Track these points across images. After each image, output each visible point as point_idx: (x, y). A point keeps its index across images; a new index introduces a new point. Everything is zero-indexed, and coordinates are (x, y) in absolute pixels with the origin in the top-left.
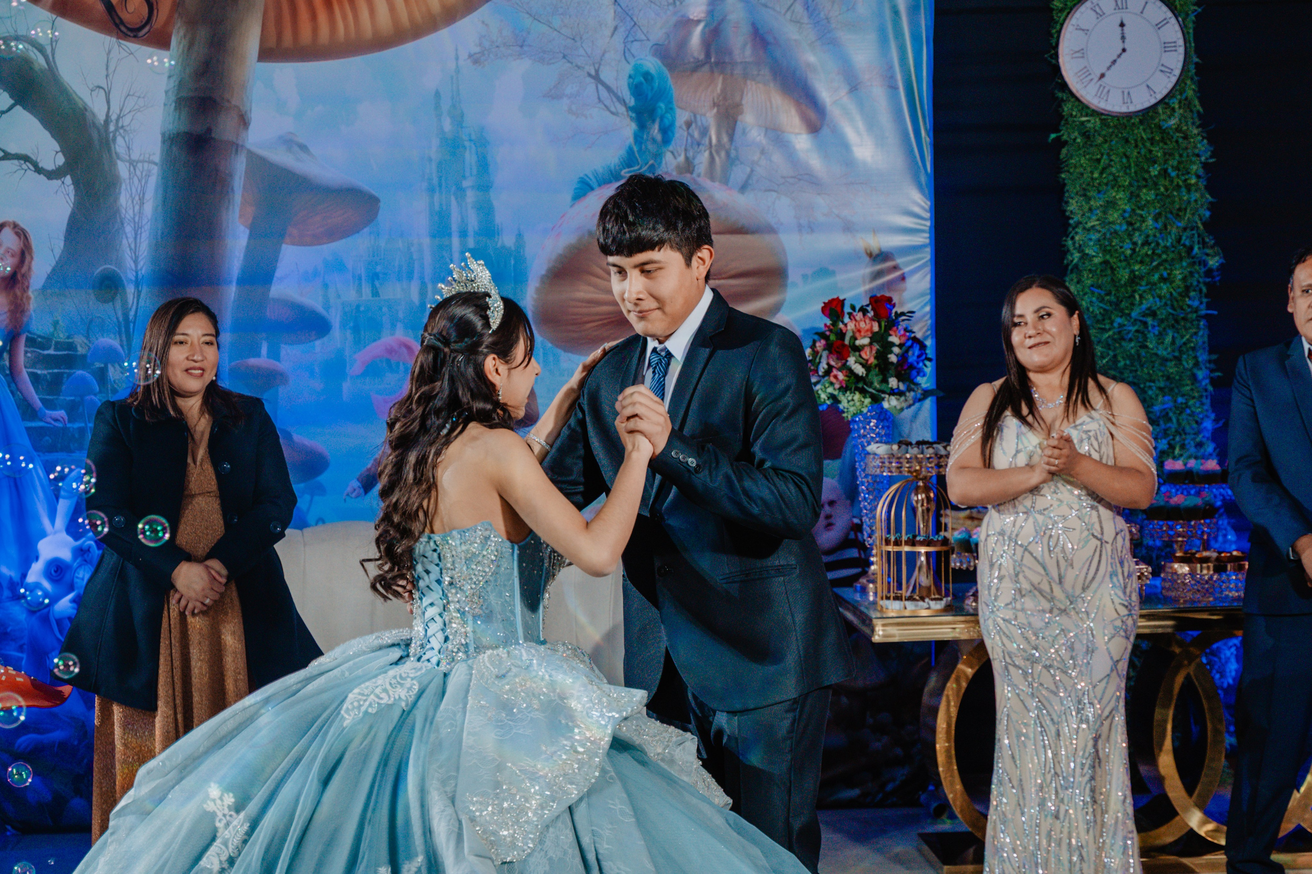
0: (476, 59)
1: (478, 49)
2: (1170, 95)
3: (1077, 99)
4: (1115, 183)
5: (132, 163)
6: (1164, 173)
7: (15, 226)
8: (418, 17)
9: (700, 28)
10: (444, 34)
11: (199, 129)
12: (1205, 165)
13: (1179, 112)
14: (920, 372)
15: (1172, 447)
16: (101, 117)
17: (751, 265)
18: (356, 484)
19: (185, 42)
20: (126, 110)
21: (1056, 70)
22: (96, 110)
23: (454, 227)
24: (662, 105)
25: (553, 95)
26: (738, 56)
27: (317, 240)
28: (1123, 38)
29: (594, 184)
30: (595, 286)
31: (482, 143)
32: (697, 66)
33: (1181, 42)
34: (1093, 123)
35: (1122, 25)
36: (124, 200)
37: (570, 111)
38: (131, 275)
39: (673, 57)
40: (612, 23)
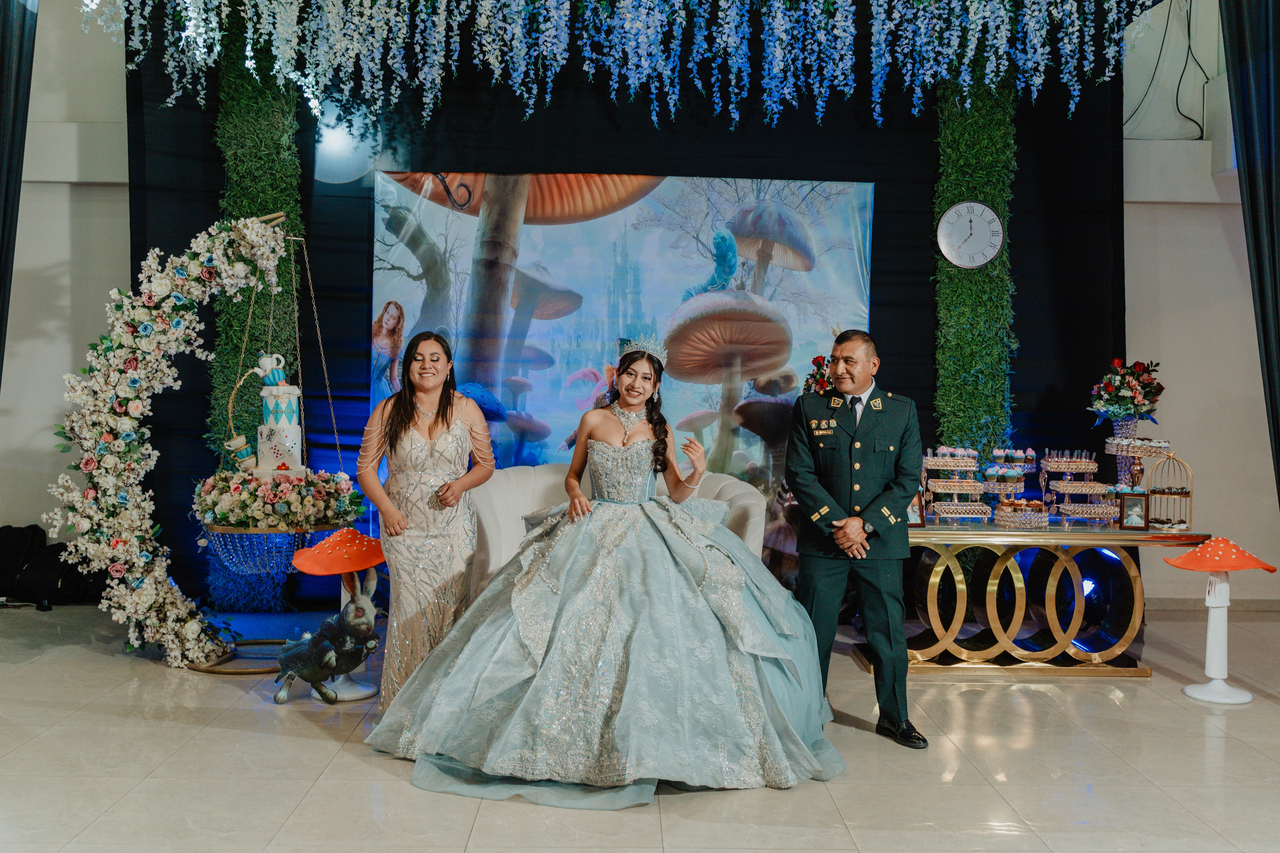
0: (635, 227)
1: (635, 222)
2: (995, 258)
3: (946, 259)
4: (964, 303)
5: (457, 274)
6: (990, 299)
7: (396, 304)
8: (606, 204)
9: (751, 215)
10: (619, 214)
11: (492, 258)
12: (1012, 296)
13: (999, 267)
15: (989, 442)
16: (442, 249)
17: (772, 339)
18: (565, 444)
19: (486, 213)
20: (455, 246)
21: (935, 244)
22: (440, 246)
23: (621, 313)
25: (674, 246)
26: (769, 232)
27: (549, 317)
28: (971, 228)
29: (694, 294)
30: (692, 346)
31: (637, 270)
32: (749, 235)
33: (1001, 231)
34: (954, 271)
35: (971, 221)
36: (452, 292)
37: (683, 255)
38: (454, 331)
39: (737, 229)
40: (706, 211)
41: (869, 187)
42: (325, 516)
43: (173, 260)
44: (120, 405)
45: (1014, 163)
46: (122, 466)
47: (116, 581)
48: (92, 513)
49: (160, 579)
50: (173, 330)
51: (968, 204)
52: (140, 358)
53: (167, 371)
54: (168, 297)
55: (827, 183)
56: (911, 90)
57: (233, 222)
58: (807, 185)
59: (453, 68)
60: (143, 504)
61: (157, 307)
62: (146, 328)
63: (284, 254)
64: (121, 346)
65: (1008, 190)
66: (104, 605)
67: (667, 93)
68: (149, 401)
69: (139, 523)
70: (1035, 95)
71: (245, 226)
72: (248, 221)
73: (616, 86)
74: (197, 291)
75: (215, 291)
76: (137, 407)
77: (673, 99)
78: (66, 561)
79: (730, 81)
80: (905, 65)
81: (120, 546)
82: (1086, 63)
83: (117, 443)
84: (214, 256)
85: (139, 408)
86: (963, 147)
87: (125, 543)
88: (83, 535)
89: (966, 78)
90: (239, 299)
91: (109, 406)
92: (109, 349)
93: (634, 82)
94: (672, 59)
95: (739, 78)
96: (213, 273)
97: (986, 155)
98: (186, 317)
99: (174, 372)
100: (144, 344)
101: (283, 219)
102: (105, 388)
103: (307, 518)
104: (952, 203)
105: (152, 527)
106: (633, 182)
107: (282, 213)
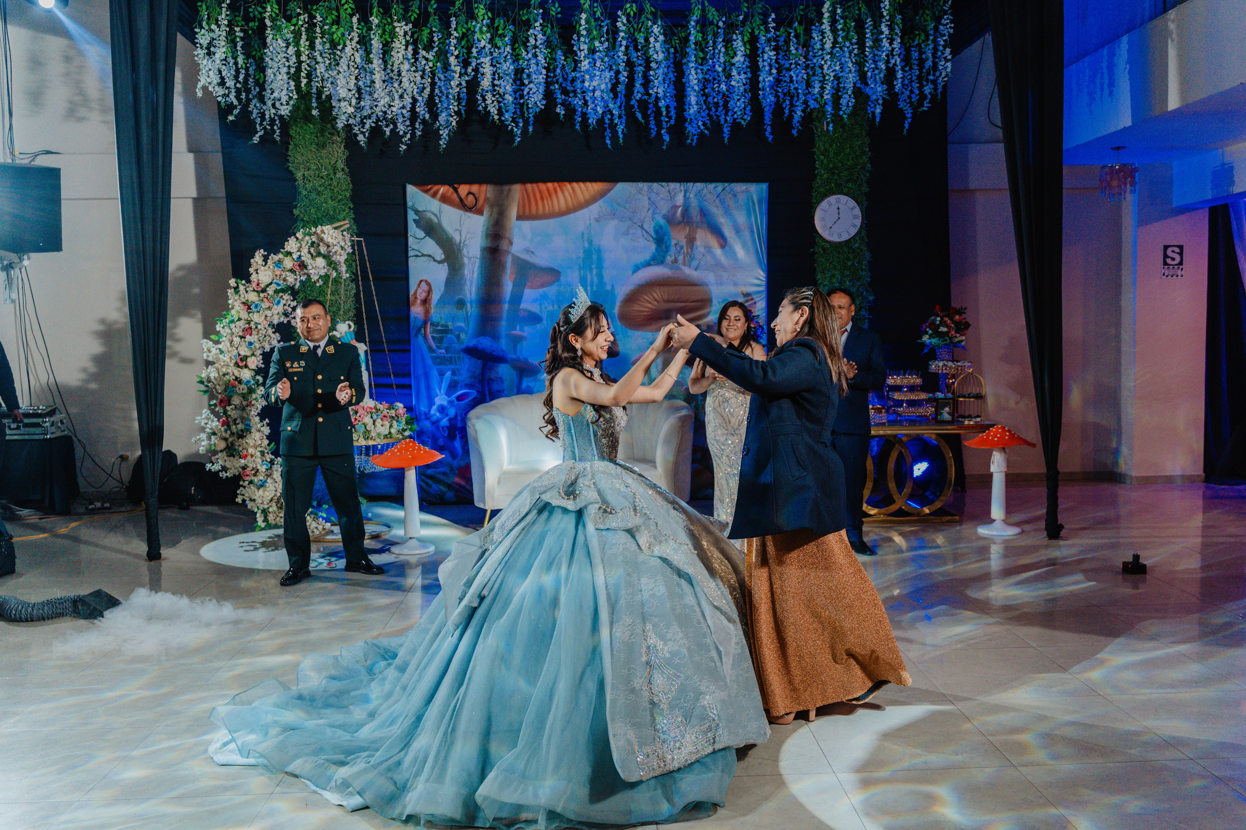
0: (597, 220)
1: (597, 216)
2: (856, 235)
3: (821, 236)
4: (835, 268)
5: (470, 258)
6: (853, 264)
7: (426, 281)
9: (680, 209)
10: (585, 210)
11: (494, 246)
12: (869, 262)
13: (859, 241)
14: (761, 338)
17: (699, 298)
19: (489, 213)
20: (467, 238)
21: (814, 225)
22: (456, 238)
23: (589, 283)
24: (666, 238)
25: (626, 233)
26: (694, 219)
27: (538, 287)
28: (839, 213)
29: (640, 267)
30: (641, 305)
31: (599, 251)
32: (679, 223)
33: (860, 215)
34: (827, 245)
35: (838, 208)
36: (466, 272)
37: (632, 240)
38: (469, 300)
39: (670, 220)
40: (647, 206)
41: (764, 186)
42: (390, 433)
43: (275, 258)
44: (242, 360)
45: (869, 165)
46: (245, 403)
47: (247, 482)
48: (227, 436)
49: (277, 480)
50: (275, 307)
51: (836, 196)
52: (254, 327)
53: (273, 335)
54: (271, 283)
55: (733, 185)
56: (791, 117)
57: (313, 229)
58: (720, 186)
59: (463, 111)
60: (262, 429)
61: (264, 291)
62: (256, 306)
63: (351, 251)
64: (240, 319)
65: (865, 185)
66: (239, 500)
67: (616, 124)
68: (261, 357)
69: (260, 442)
70: (878, 120)
71: (323, 232)
72: (324, 228)
73: (580, 119)
74: (291, 279)
75: (303, 278)
76: (254, 362)
77: (620, 129)
78: (210, 470)
79: (662, 112)
80: (784, 101)
81: (249, 457)
82: (913, 96)
83: (241, 387)
84: (302, 254)
85: (255, 362)
86: (832, 155)
87: (252, 456)
88: (221, 451)
89: (829, 108)
90: (321, 282)
91: (234, 361)
92: (232, 321)
93: (592, 121)
94: (619, 99)
95: (668, 112)
96: (303, 265)
97: (848, 160)
98: (284, 297)
99: (277, 336)
100: (256, 317)
101: (348, 226)
102: (230, 349)
103: (379, 434)
104: (825, 196)
105: (269, 445)
106: (594, 187)
107: (347, 222)
